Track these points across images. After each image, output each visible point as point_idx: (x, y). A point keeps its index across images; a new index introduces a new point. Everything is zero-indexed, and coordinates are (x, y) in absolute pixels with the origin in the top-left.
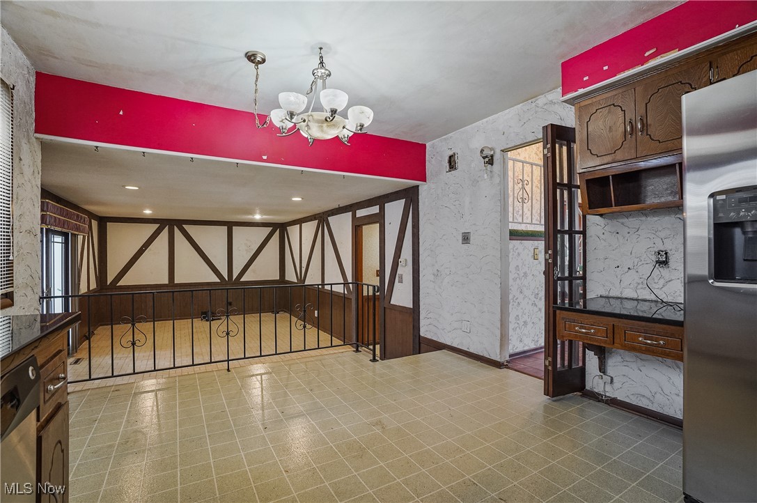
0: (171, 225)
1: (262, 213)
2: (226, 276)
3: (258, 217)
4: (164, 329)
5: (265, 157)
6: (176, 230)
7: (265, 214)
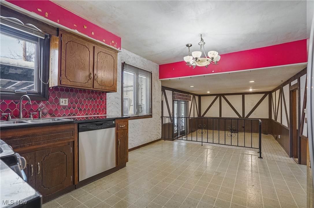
0: (221, 96)
1: (253, 88)
2: (241, 115)
3: (251, 90)
4: (216, 133)
5: (213, 71)
6: (222, 98)
7: (254, 89)
